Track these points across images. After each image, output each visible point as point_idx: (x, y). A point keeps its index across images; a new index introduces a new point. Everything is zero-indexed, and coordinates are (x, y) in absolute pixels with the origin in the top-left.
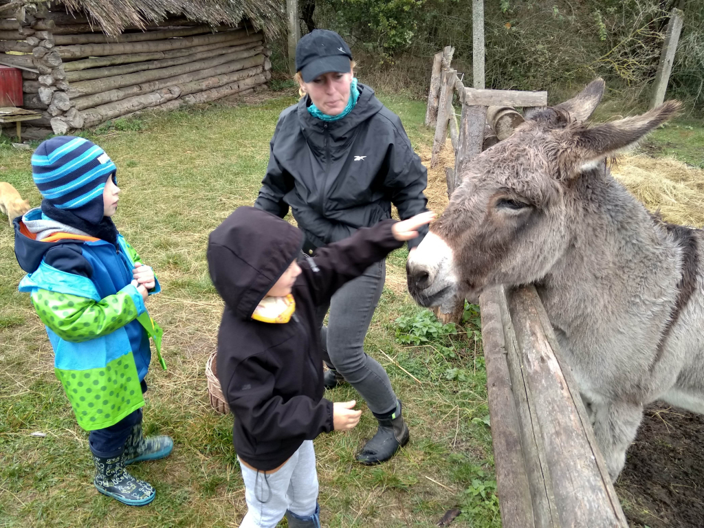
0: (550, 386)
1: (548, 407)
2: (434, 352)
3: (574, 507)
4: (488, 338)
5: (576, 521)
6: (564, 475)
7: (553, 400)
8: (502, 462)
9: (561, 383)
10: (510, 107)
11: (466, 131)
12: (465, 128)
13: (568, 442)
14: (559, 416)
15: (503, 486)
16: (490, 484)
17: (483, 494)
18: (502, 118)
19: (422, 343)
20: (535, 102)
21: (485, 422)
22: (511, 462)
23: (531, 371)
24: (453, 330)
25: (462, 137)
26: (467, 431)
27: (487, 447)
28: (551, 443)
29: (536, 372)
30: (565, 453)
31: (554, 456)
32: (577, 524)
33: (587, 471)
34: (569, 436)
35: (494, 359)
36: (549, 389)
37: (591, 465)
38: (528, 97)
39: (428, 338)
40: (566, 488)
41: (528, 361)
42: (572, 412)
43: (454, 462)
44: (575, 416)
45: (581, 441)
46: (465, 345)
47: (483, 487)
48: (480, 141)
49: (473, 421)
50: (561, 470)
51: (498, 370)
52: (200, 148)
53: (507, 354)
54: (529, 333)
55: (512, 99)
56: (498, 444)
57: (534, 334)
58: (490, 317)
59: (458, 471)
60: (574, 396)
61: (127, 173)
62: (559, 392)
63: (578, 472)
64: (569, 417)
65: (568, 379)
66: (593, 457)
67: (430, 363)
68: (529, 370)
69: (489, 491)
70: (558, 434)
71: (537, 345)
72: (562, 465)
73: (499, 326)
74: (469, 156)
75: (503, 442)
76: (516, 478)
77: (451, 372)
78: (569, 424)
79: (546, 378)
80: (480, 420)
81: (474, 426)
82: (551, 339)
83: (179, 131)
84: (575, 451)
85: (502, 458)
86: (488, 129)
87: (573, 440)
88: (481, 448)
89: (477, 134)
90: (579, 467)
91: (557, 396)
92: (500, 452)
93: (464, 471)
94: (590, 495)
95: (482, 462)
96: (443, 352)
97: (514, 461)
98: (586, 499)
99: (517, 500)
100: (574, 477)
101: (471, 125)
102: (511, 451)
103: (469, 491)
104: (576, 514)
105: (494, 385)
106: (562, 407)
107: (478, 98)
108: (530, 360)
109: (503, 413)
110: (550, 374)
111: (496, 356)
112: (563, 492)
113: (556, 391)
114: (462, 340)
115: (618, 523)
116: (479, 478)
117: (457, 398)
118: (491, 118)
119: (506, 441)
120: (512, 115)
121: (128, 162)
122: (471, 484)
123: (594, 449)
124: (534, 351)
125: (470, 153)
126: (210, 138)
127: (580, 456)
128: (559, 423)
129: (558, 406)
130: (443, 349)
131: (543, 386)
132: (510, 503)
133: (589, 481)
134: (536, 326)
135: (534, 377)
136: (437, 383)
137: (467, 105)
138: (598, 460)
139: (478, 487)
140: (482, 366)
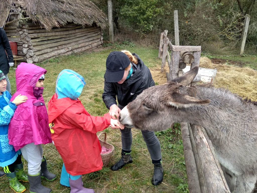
0: (203, 147)
1: (203, 154)
2: (164, 138)
3: (212, 186)
4: (183, 133)
5: (213, 190)
6: (208, 176)
7: (205, 152)
8: (190, 176)
9: (207, 146)
10: (188, 51)
11: (173, 60)
12: (172, 59)
13: (210, 165)
14: (207, 157)
15: (190, 185)
16: (186, 185)
17: (183, 189)
18: (185, 55)
19: (160, 135)
20: (197, 50)
21: (183, 163)
22: (193, 176)
23: (197, 143)
24: (171, 131)
25: (172, 62)
26: (177, 167)
27: (184, 172)
28: (204, 166)
29: (199, 143)
30: (209, 169)
31: (205, 170)
32: (213, 191)
33: (216, 174)
34: (210, 163)
35: (186, 140)
36: (203, 148)
37: (218, 172)
38: (194, 48)
39: (162, 133)
40: (209, 180)
41: (196, 139)
42: (211, 155)
43: (173, 178)
44: (212, 157)
45: (214, 165)
46: (175, 136)
47: (183, 186)
48: (178, 63)
49: (179, 163)
50: (208, 174)
51: (187, 144)
52: (79, 68)
53: (190, 138)
54: (196, 130)
55: (189, 49)
56: (188, 170)
57: (198, 130)
58: (184, 125)
59: (174, 181)
60: (212, 150)
61: (54, 77)
62: (207, 149)
63: (213, 174)
64: (210, 157)
65: (210, 145)
66: (218, 170)
67: (163, 142)
68: (197, 142)
69: (185, 187)
70: (206, 163)
71: (199, 134)
72: (208, 172)
73: (187, 128)
74: (174, 68)
75: (190, 169)
76: (195, 181)
77: (171, 145)
78: (210, 159)
79: (202, 144)
80: (181, 162)
81: (180, 165)
82: (204, 131)
83: (71, 62)
84: (212, 168)
85: (189, 175)
86: (181, 59)
87: (211, 164)
88: (182, 173)
89: (177, 61)
90: (214, 173)
91: (206, 150)
92: (189, 173)
93: (176, 180)
94: (217, 182)
95: (183, 177)
96: (167, 138)
97: (194, 176)
98: (216, 183)
99: (195, 189)
100: (212, 176)
101: (175, 58)
102: (193, 172)
103: (178, 188)
104: (213, 188)
105: (186, 149)
106: (208, 154)
107: (177, 49)
108: (197, 139)
109: (190, 159)
110: (203, 143)
111: (187, 139)
112: (208, 181)
113: (206, 149)
114: (174, 134)
115: (227, 191)
116: (182, 183)
117: (173, 155)
118: (181, 55)
119: (191, 169)
120: (189, 54)
121: (54, 74)
122: (179, 185)
123: (219, 167)
124: (198, 136)
125: (175, 68)
126: (82, 65)
127: (214, 170)
128: (207, 159)
129: (206, 154)
130: (167, 137)
131: (201, 147)
132: (193, 190)
133: (217, 177)
134: (199, 127)
135: (198, 145)
136: (165, 150)
137: (173, 51)
138: (220, 171)
139: (181, 186)
140: (182, 143)
